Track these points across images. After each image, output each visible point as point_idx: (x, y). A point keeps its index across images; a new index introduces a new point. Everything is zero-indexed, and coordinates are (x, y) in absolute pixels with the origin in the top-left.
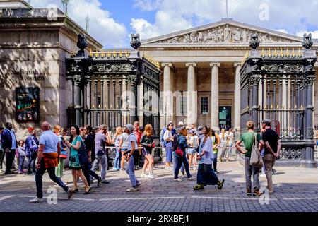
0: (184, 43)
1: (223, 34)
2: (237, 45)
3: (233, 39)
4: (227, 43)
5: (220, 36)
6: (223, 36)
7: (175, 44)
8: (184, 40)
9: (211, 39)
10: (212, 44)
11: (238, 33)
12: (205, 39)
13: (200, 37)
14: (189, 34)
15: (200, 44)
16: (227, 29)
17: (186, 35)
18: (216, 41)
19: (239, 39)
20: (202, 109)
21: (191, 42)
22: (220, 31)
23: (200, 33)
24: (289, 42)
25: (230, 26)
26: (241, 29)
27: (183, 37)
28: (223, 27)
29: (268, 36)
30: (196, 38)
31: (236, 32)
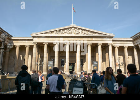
0: (53, 34)
1: (71, 31)
2: (77, 35)
3: (76, 33)
4: (73, 35)
5: (70, 32)
7: (50, 35)
8: (54, 33)
9: (66, 33)
10: (66, 35)
12: (63, 33)
13: (61, 32)
14: (56, 31)
15: (61, 35)
17: (55, 31)
19: (78, 33)
20: (61, 64)
21: (57, 34)
22: (70, 29)
23: (61, 30)
24: (100, 35)
25: (74, 28)
26: (79, 29)
27: (53, 31)
28: (71, 28)
29: (91, 32)
30: (59, 32)
31: (77, 30)
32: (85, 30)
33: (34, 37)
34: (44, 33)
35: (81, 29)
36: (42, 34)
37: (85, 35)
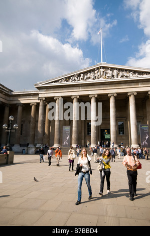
0: (70, 83)
1: (99, 74)
2: (110, 80)
3: (106, 76)
4: (102, 80)
5: (96, 75)
7: (64, 83)
8: (70, 80)
9: (90, 78)
10: (90, 81)
11: (110, 72)
12: (85, 78)
13: (81, 77)
14: (74, 76)
15: (82, 82)
16: (102, 70)
17: (71, 76)
18: (93, 79)
20: (88, 132)
21: (75, 81)
23: (82, 75)
25: (104, 67)
26: (112, 69)
27: (69, 78)
28: (98, 69)
29: (135, 72)
31: (108, 71)
32: (122, 70)
33: (39, 88)
34: (55, 82)
35: (117, 69)
36: (52, 82)
37: (124, 79)
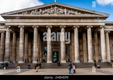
0: (31, 15)
1: (53, 10)
2: (61, 16)
3: (59, 13)
4: (55, 15)
5: (52, 11)
6: (53, 12)
7: (26, 15)
8: (31, 13)
10: (47, 15)
11: (62, 10)
13: (40, 12)
14: (34, 10)
17: (32, 10)
18: (49, 14)
23: (40, 10)
26: (63, 8)
28: (53, 6)
29: (79, 11)
30: (38, 12)
31: (60, 9)
33: (5, 18)
36: (16, 14)
37: (72, 15)
